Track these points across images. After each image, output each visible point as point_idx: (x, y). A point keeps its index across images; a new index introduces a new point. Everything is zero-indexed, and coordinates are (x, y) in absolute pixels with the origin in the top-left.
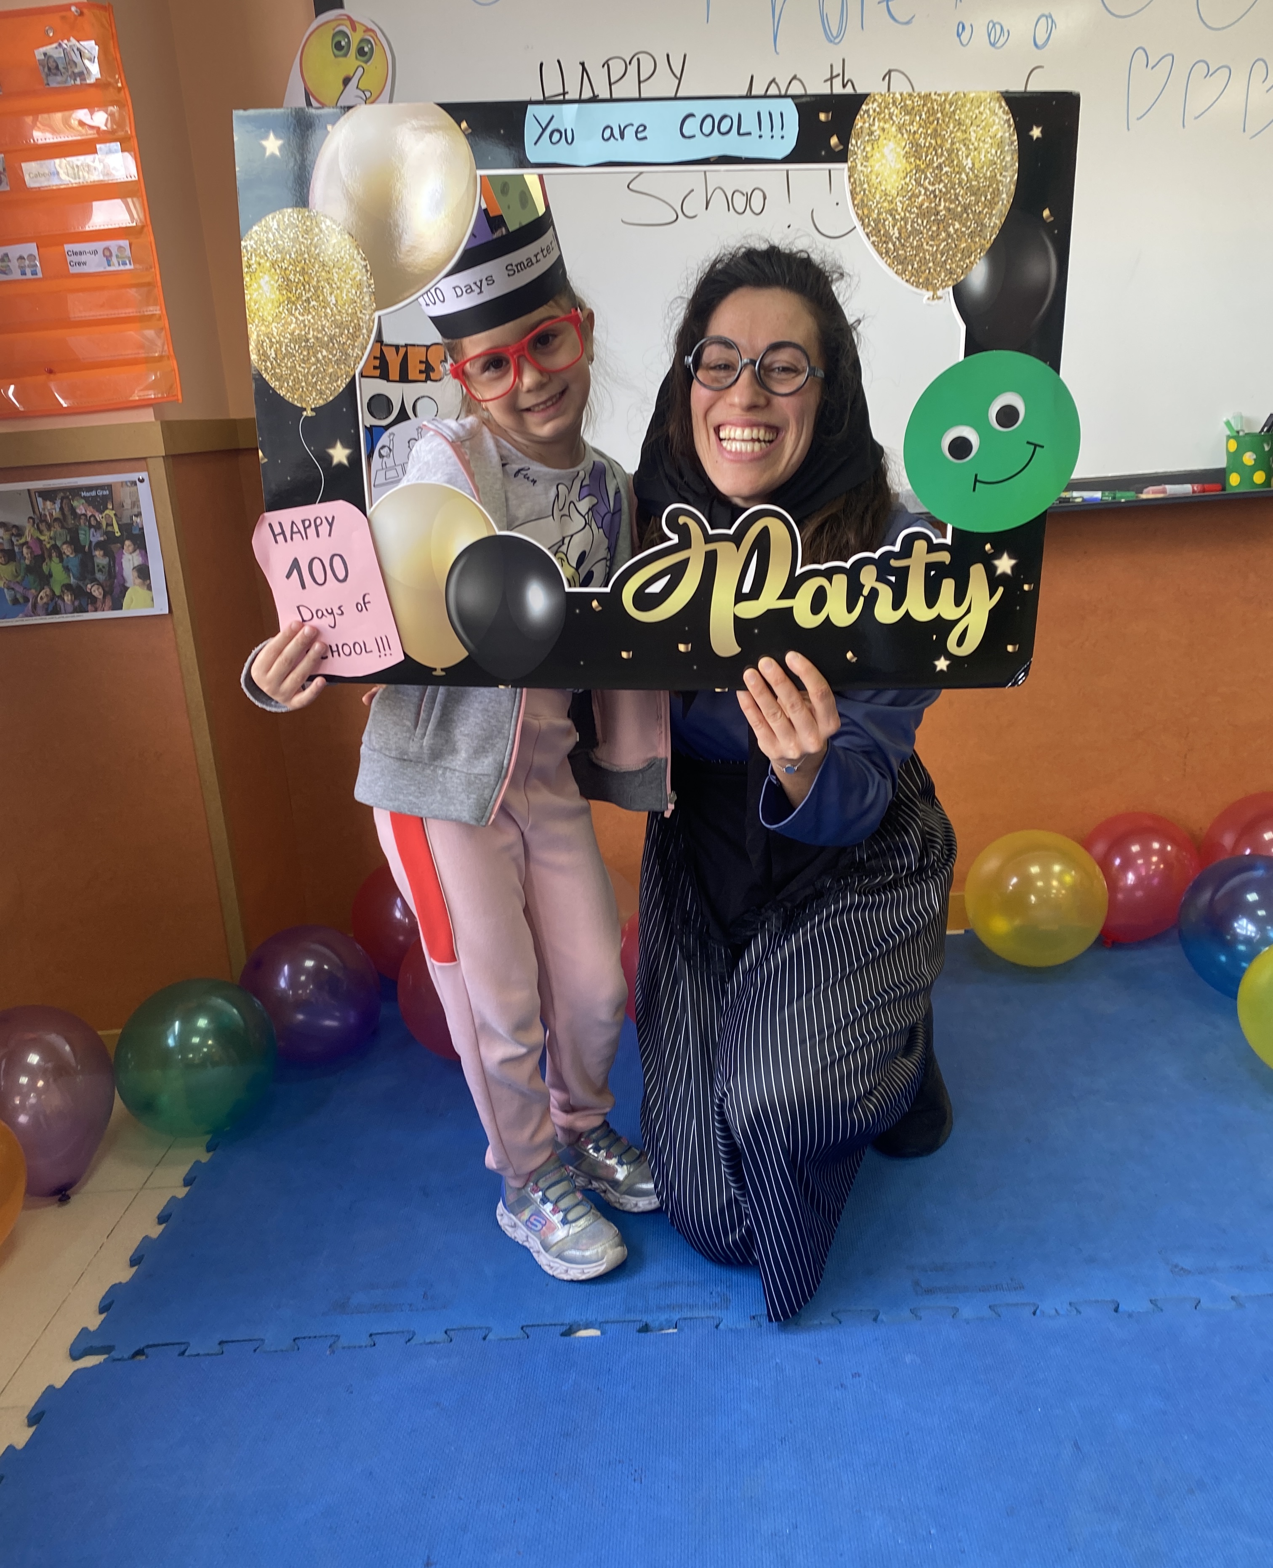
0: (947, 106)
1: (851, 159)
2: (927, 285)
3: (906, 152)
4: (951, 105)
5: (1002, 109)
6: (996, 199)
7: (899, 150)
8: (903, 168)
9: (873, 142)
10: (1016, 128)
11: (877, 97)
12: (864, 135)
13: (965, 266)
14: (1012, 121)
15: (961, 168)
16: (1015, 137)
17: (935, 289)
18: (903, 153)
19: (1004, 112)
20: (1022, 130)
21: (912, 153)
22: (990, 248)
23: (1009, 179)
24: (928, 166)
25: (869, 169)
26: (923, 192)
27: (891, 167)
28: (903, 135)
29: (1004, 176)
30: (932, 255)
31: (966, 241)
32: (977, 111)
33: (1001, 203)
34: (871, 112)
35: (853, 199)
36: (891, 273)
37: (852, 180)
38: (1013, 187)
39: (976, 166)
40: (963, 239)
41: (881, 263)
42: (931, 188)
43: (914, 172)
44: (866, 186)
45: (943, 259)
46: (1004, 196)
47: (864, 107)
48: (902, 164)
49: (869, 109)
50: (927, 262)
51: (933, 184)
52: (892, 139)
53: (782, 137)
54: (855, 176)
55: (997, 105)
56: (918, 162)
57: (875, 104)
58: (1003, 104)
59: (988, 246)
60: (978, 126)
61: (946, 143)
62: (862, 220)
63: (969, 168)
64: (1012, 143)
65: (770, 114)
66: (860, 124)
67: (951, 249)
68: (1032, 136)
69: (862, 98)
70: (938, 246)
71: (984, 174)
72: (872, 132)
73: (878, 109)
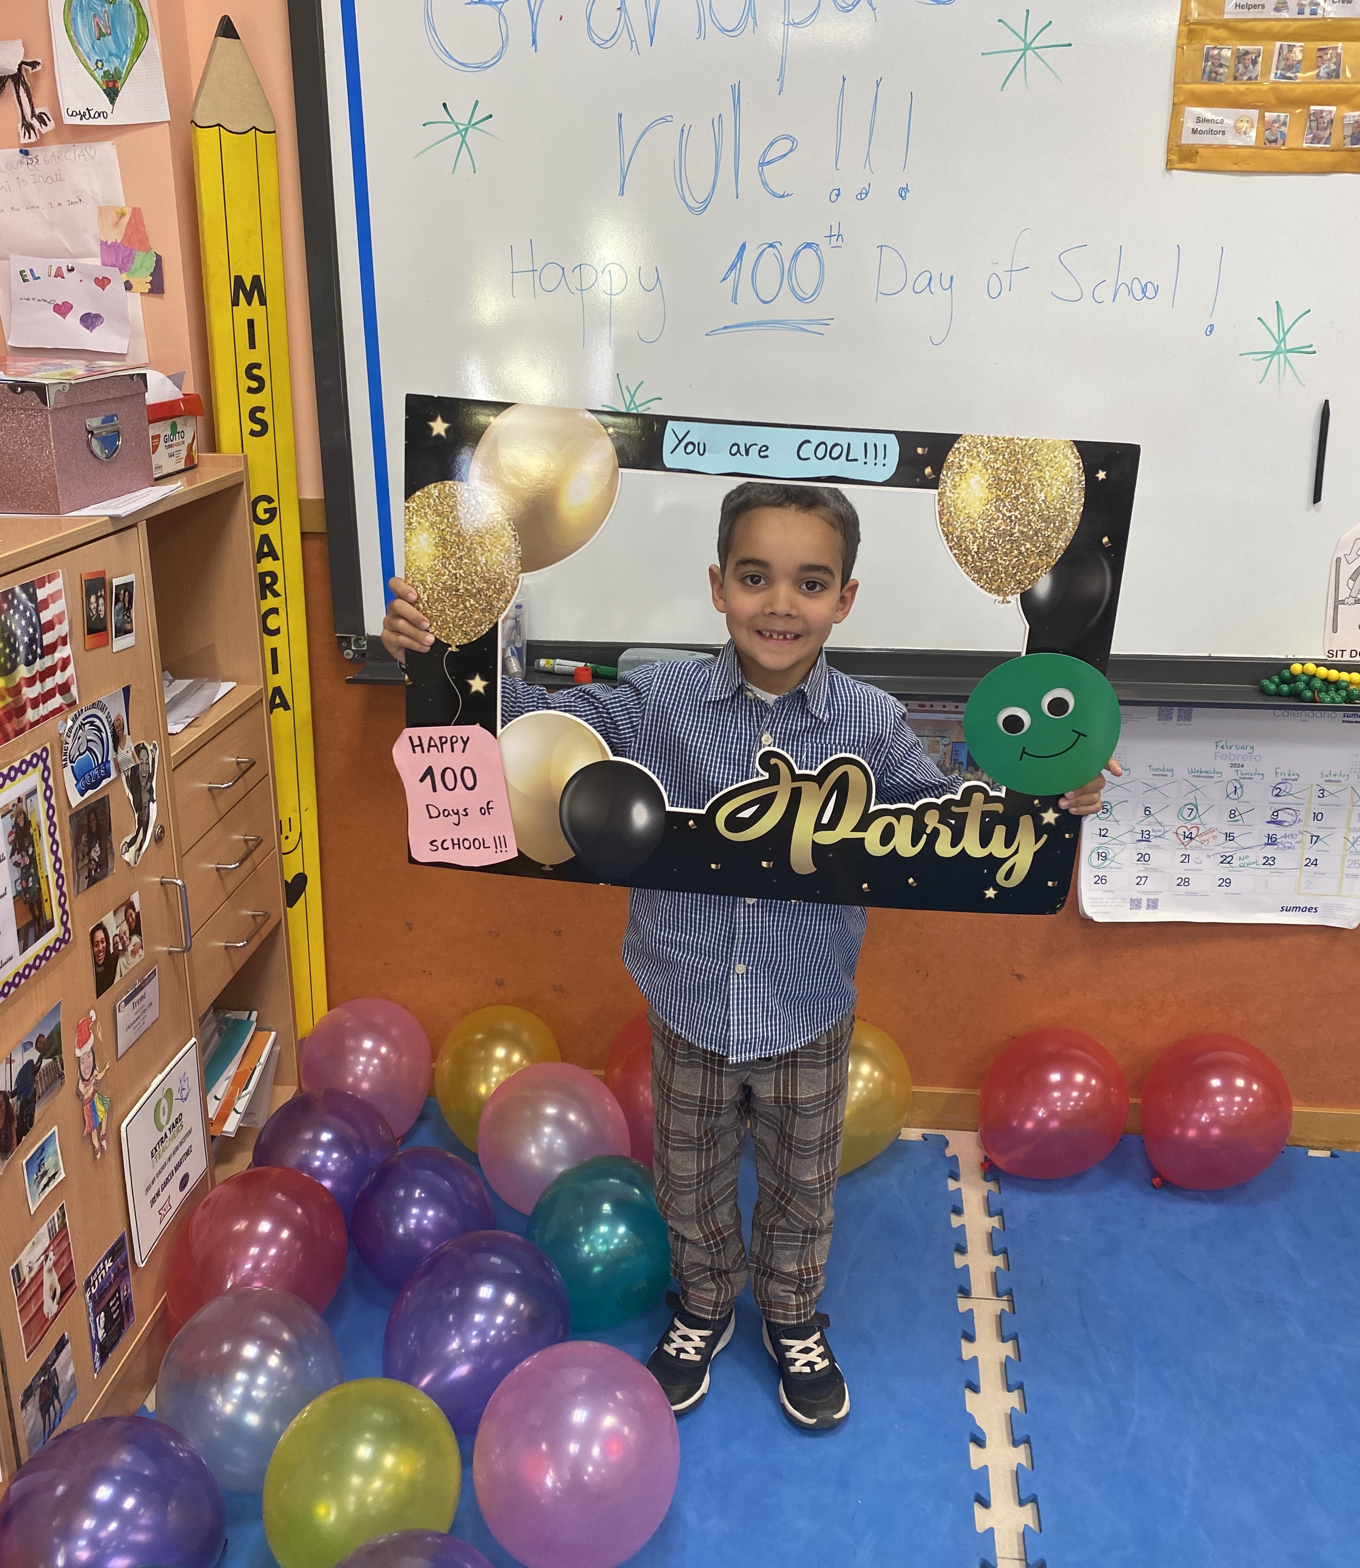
0: (1027, 449)
1: (941, 487)
2: (998, 591)
3: (989, 484)
4: (1030, 448)
5: (1073, 455)
6: (1063, 527)
7: (983, 481)
8: (985, 497)
9: (962, 473)
10: (1084, 471)
11: (966, 438)
12: (953, 468)
13: (1032, 578)
14: (1081, 465)
15: (1034, 500)
16: (1083, 478)
17: (1005, 595)
18: (986, 484)
19: (1075, 457)
20: (1089, 472)
21: (994, 485)
22: (1055, 566)
23: (1075, 511)
24: (1007, 496)
25: (956, 496)
26: (1001, 516)
27: (974, 494)
28: (987, 470)
29: (1072, 509)
30: (1005, 568)
31: (1035, 559)
32: (1052, 455)
33: (1067, 529)
34: (962, 450)
35: (941, 519)
36: (969, 579)
37: (940, 503)
38: (1078, 518)
39: (1048, 499)
40: (1032, 557)
41: (962, 570)
42: (1008, 514)
43: (994, 500)
44: (952, 509)
45: (1013, 572)
46: (1070, 524)
47: (956, 445)
48: (985, 494)
49: (959, 448)
50: (999, 573)
51: (1010, 511)
52: (977, 472)
53: (884, 465)
54: (944, 501)
55: (1070, 451)
56: (998, 492)
57: (966, 443)
58: (1075, 450)
59: (1053, 564)
60: (1052, 467)
61: (1023, 479)
62: (946, 535)
63: (1042, 500)
64: (1081, 482)
65: (875, 445)
66: (951, 459)
67: (1021, 564)
68: (1098, 478)
69: (955, 438)
70: (1010, 561)
71: (1055, 506)
72: (961, 466)
73: (967, 448)
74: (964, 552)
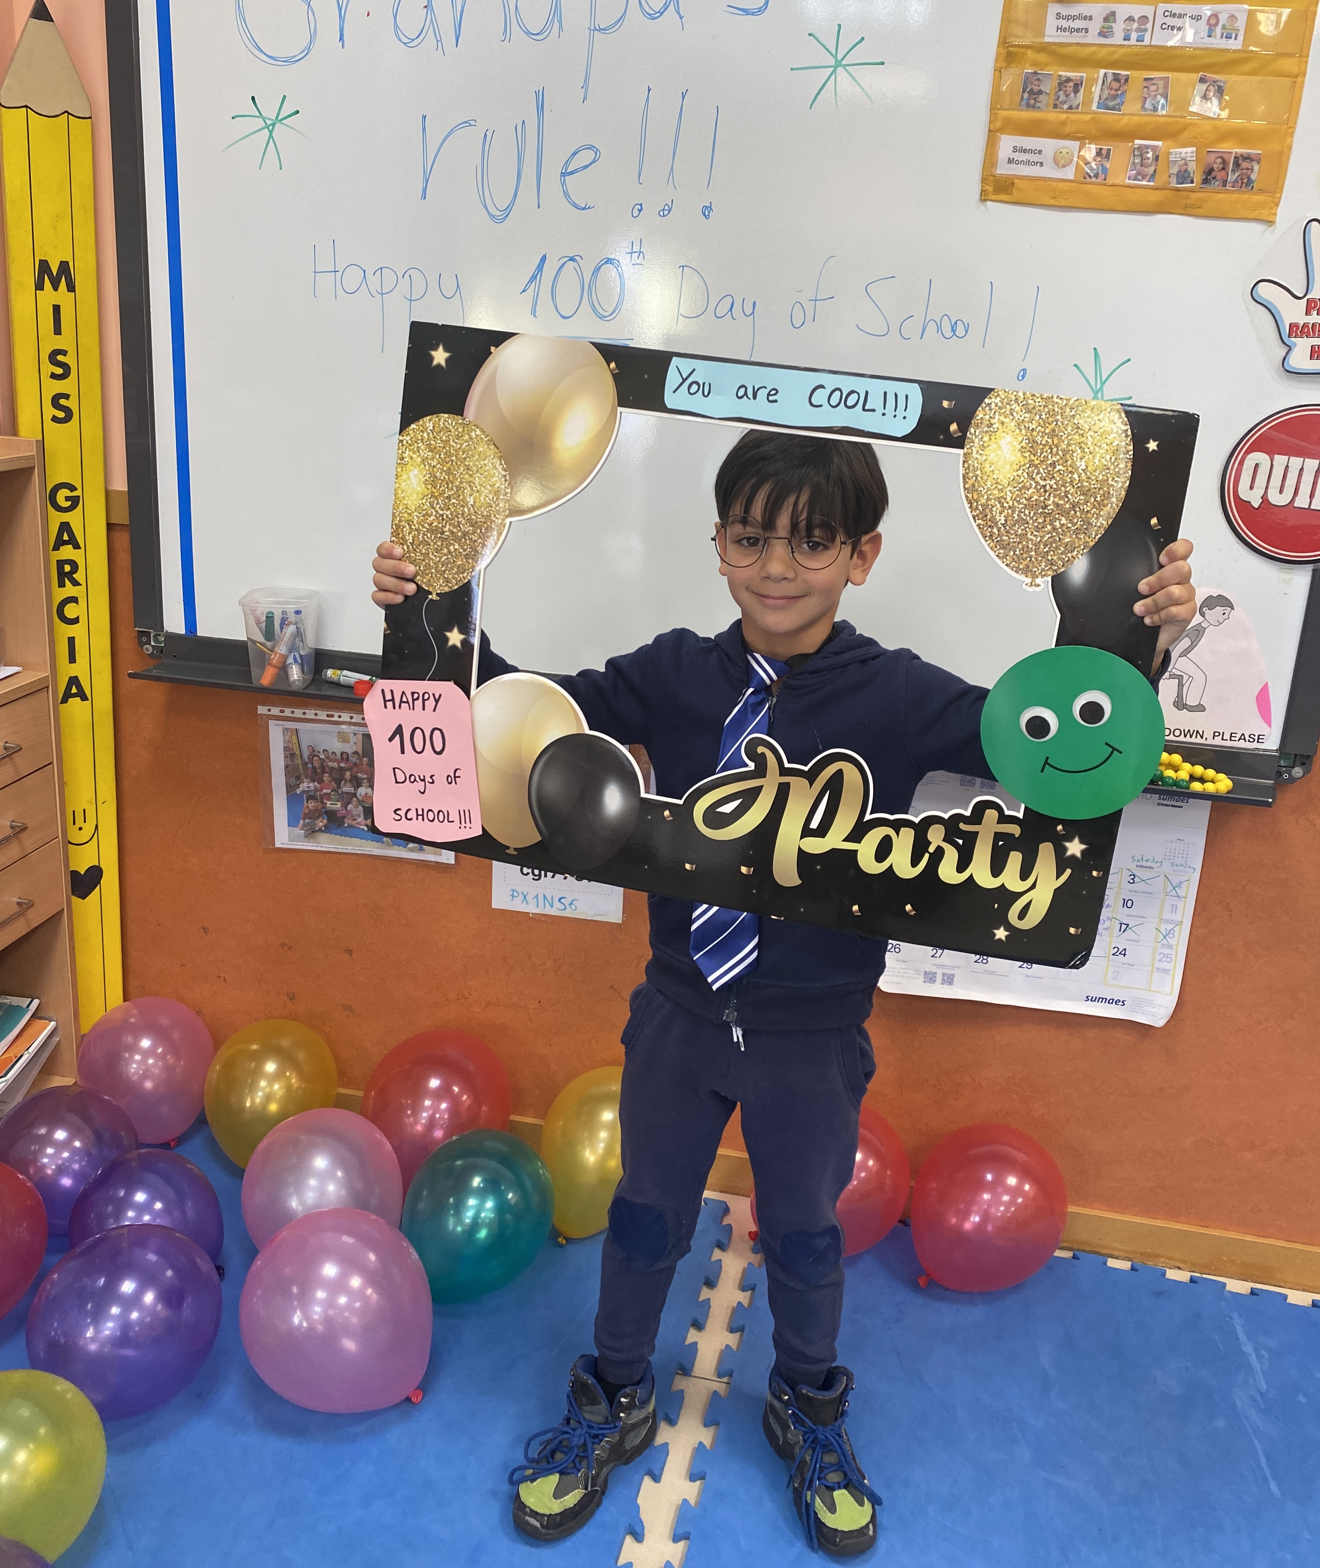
0: (1068, 410)
1: (968, 446)
2: (1026, 571)
3: (1022, 447)
4: (1072, 409)
5: (1121, 420)
6: (1106, 502)
7: (1015, 443)
8: (1018, 462)
9: (991, 433)
10: (1132, 439)
11: (1000, 393)
12: (983, 426)
13: (1067, 559)
14: (1129, 433)
15: (1074, 469)
16: (1131, 447)
17: (1034, 576)
18: (1019, 447)
19: (1122, 422)
20: (1138, 441)
21: (1028, 449)
22: (1094, 546)
23: (1120, 485)
24: (1041, 461)
25: (984, 458)
26: (1034, 485)
27: (1005, 457)
28: (1021, 431)
29: (1116, 481)
30: (1036, 545)
31: (1070, 537)
32: (1096, 418)
33: (1110, 505)
34: (993, 406)
35: (965, 483)
36: (993, 555)
37: (966, 465)
38: (1123, 493)
39: (1089, 469)
40: (1068, 534)
41: (985, 544)
42: (1042, 483)
43: (1028, 465)
44: (978, 472)
45: (1045, 550)
46: (1114, 500)
47: (987, 401)
48: (1017, 457)
49: (991, 404)
50: (1029, 550)
51: (1045, 480)
52: (1010, 432)
53: (905, 418)
54: (970, 462)
55: (1118, 415)
56: (1032, 457)
57: (998, 399)
58: (1123, 415)
59: (1092, 544)
60: (1096, 432)
61: (1062, 444)
62: (970, 503)
63: (1082, 469)
64: (1128, 451)
65: (896, 395)
66: (981, 416)
67: (1055, 541)
68: (1148, 449)
69: (986, 392)
70: (1042, 537)
71: (1097, 477)
72: (992, 424)
73: (1000, 404)
74: (990, 523)
